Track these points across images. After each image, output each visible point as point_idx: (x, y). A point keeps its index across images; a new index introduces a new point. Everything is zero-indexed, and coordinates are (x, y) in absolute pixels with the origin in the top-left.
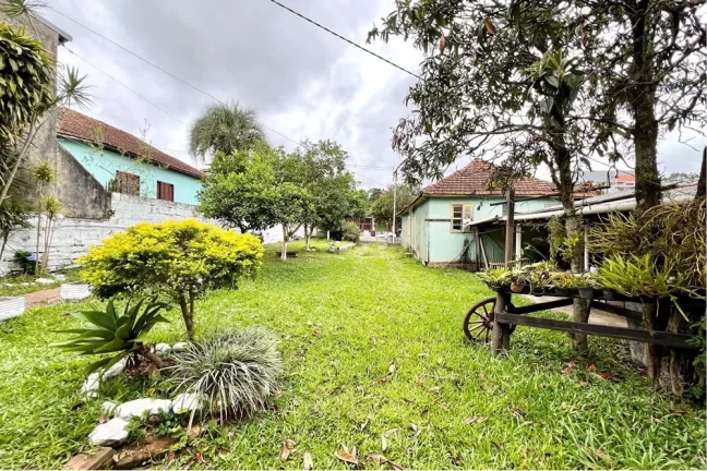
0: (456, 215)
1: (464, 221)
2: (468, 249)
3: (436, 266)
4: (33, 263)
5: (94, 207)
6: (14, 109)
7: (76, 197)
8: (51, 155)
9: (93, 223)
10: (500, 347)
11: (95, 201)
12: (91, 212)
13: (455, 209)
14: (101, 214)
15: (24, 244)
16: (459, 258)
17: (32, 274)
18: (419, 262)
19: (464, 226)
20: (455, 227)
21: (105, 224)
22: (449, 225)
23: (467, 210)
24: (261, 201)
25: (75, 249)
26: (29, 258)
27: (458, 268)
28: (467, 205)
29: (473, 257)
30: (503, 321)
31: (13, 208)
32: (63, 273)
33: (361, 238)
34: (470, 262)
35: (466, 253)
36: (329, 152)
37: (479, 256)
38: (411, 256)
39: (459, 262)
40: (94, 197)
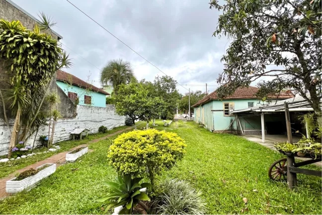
0: (226, 108)
1: (230, 111)
2: (233, 124)
3: (217, 132)
4: (47, 141)
5: (69, 112)
6: (45, 72)
7: (63, 108)
8: (53, 90)
9: (69, 120)
10: (293, 185)
11: (70, 109)
12: (68, 115)
13: (225, 105)
14: (72, 115)
15: (43, 132)
16: (228, 128)
17: (47, 146)
18: (208, 130)
19: (230, 113)
20: (226, 114)
21: (74, 120)
22: (223, 113)
23: (231, 106)
24: (146, 107)
25: (62, 132)
26: (46, 139)
27: (229, 133)
28: (230, 103)
29: (235, 127)
30: (293, 171)
31: (41, 116)
32: (58, 145)
33: (175, 118)
34: (234, 130)
35: (232, 126)
36: (168, 81)
37: (238, 127)
38: (202, 127)
39: (229, 130)
40: (69, 108)
